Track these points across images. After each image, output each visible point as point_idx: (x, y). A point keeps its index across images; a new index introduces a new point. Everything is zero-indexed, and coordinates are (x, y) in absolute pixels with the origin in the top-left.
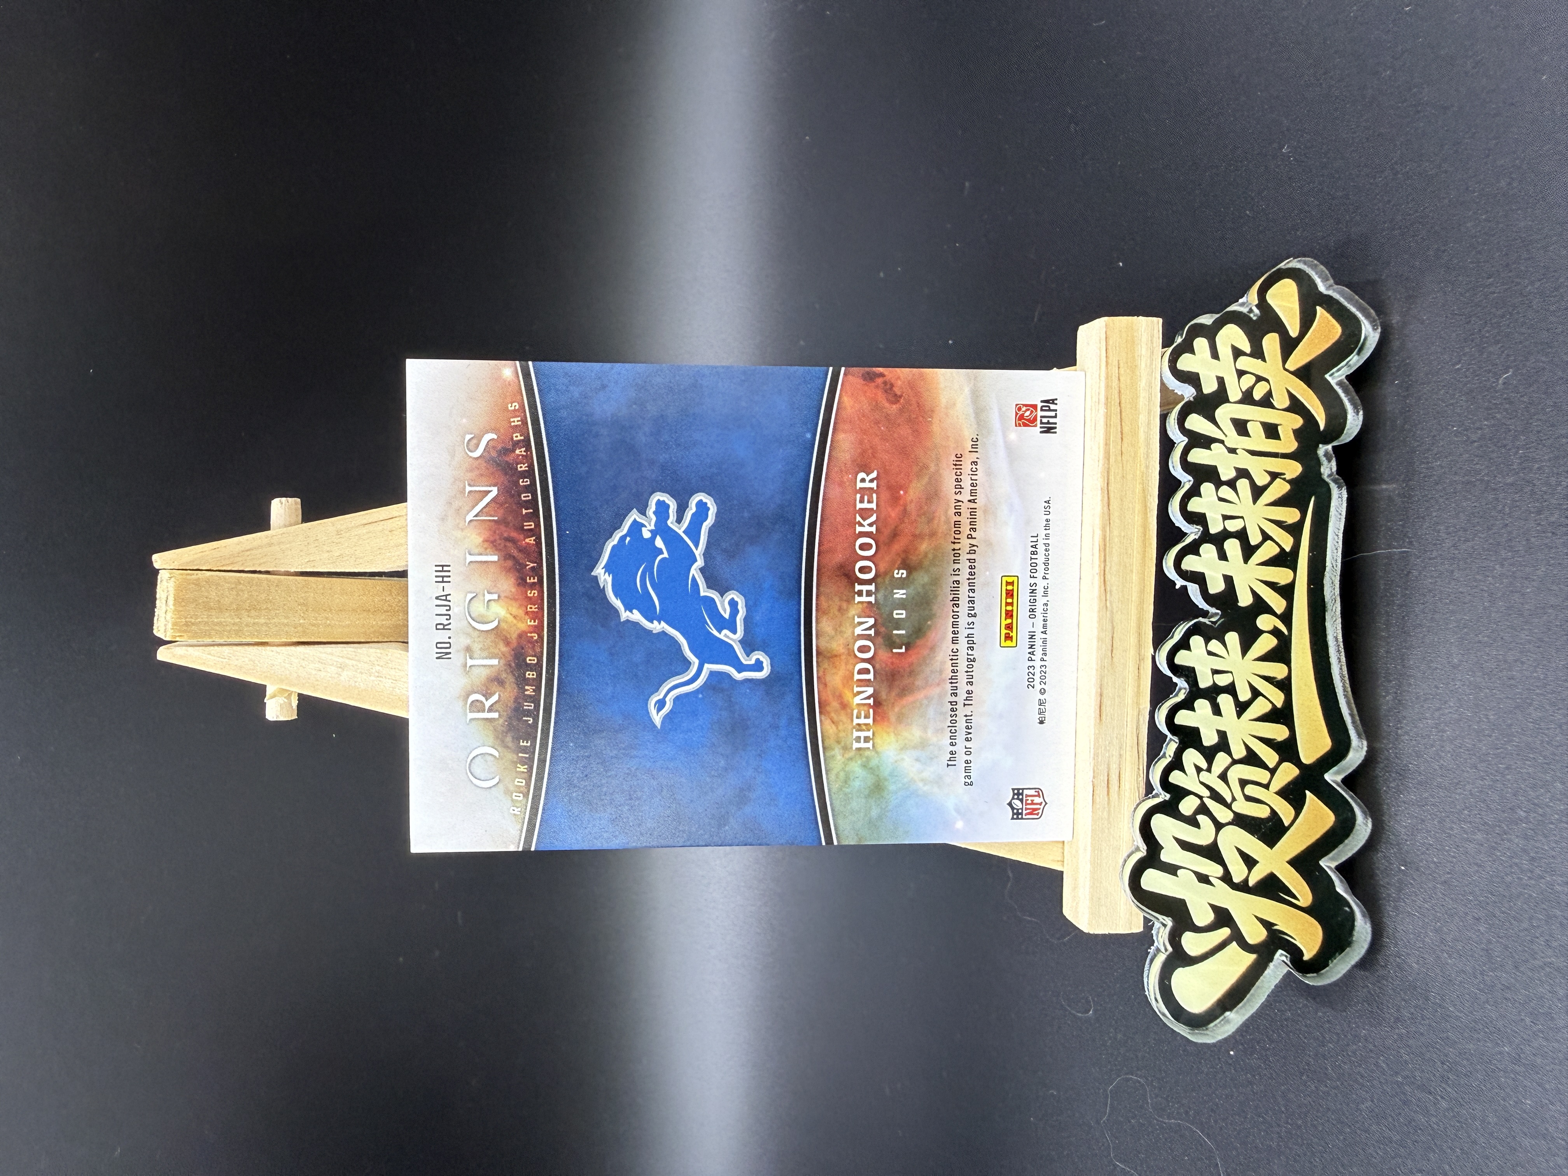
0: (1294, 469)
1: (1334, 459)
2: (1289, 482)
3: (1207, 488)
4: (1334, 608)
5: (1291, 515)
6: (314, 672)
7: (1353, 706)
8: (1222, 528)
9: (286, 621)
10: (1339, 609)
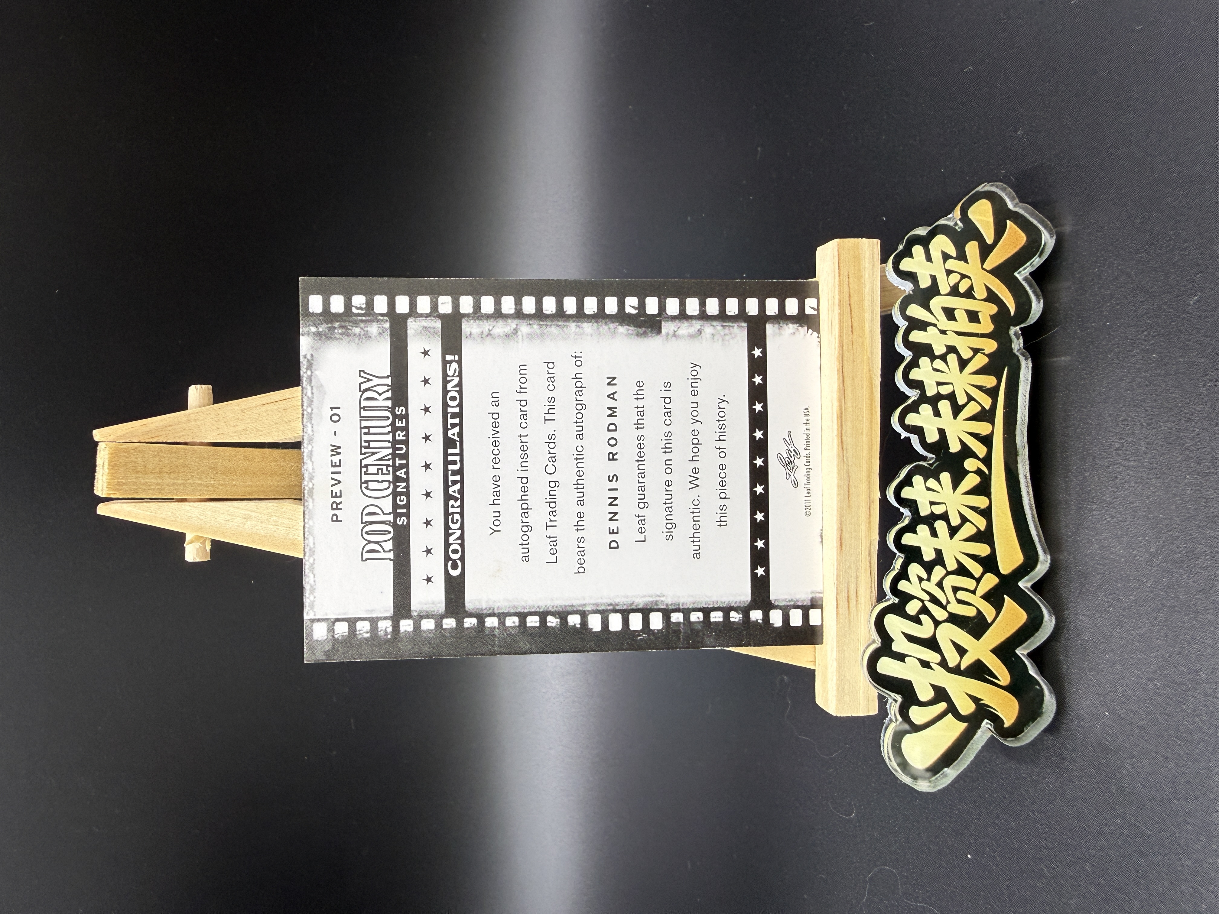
0: (991, 346)
1: (1021, 337)
2: (987, 355)
3: (924, 361)
4: (1024, 453)
5: (989, 381)
6: (224, 522)
7: (1039, 528)
8: (937, 392)
9: (199, 482)
10: (1027, 453)
